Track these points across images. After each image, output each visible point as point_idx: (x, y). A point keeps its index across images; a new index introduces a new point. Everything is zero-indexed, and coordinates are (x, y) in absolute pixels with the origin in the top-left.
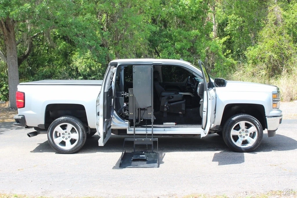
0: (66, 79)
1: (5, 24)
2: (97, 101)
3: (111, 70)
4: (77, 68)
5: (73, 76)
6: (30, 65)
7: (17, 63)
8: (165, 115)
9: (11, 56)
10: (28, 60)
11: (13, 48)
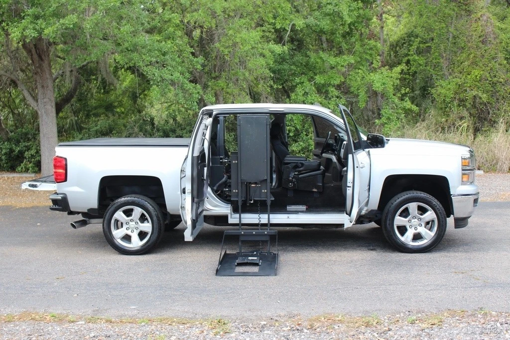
0: (135, 137)
1: (35, 48)
2: (181, 171)
3: (204, 122)
4: (152, 119)
5: (146, 131)
6: (76, 113)
7: (54, 110)
8: (290, 194)
9: (45, 100)
10: (72, 105)
11: (47, 87)
